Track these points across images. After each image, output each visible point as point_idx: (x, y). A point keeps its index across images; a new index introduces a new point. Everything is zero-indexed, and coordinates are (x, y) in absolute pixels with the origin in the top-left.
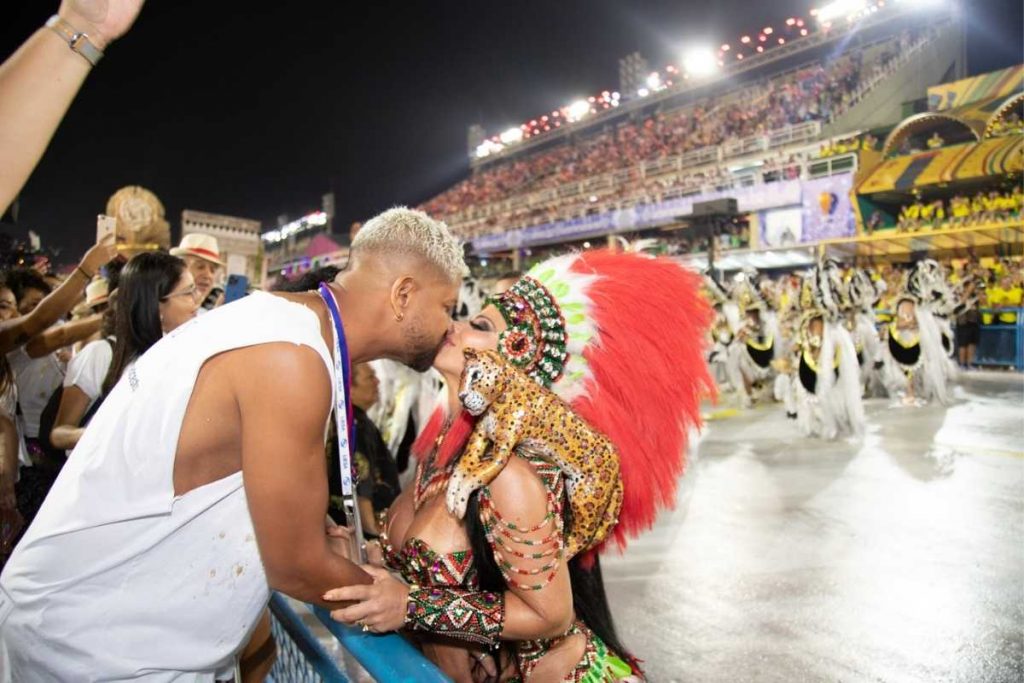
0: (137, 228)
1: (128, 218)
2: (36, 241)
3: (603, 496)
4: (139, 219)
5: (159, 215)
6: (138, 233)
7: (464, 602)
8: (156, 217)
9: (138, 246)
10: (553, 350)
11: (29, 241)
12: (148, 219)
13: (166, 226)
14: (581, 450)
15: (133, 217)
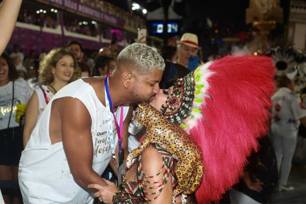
0: (265, 11)
1: (260, 7)
2: (210, 23)
3: (185, 170)
4: (266, 7)
5: (277, 4)
6: (264, 14)
7: (131, 201)
8: (275, 5)
9: (265, 22)
10: (186, 105)
11: (206, 22)
12: (271, 6)
13: (281, 10)
14: (177, 149)
15: (263, 5)
